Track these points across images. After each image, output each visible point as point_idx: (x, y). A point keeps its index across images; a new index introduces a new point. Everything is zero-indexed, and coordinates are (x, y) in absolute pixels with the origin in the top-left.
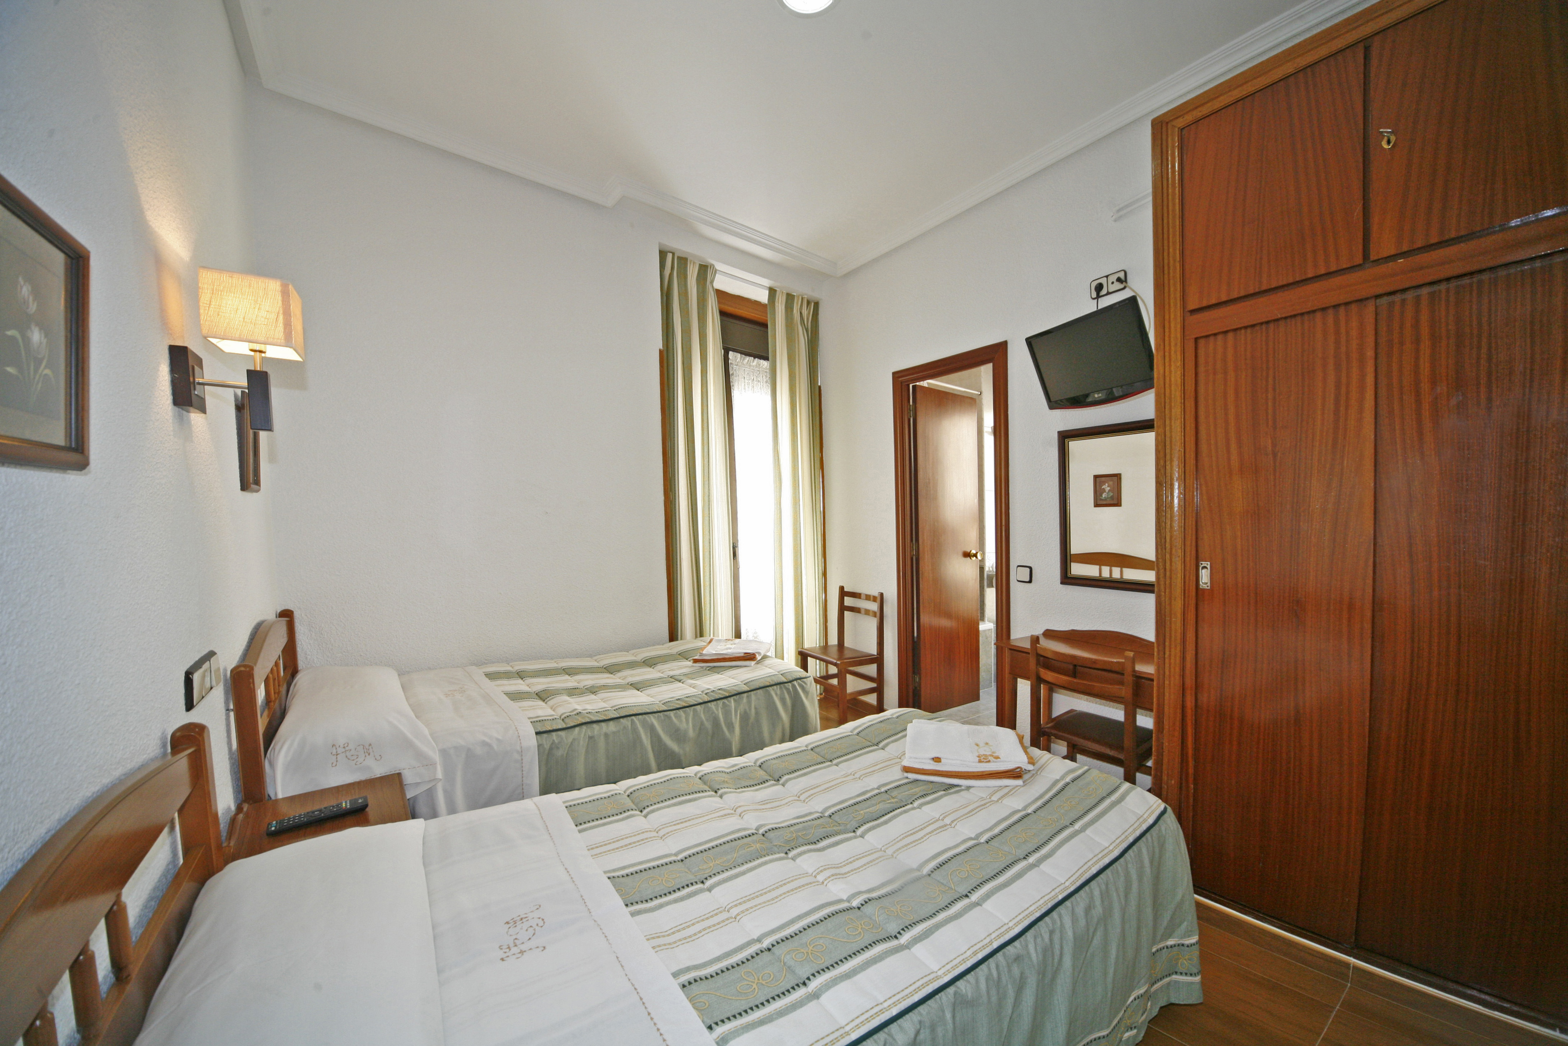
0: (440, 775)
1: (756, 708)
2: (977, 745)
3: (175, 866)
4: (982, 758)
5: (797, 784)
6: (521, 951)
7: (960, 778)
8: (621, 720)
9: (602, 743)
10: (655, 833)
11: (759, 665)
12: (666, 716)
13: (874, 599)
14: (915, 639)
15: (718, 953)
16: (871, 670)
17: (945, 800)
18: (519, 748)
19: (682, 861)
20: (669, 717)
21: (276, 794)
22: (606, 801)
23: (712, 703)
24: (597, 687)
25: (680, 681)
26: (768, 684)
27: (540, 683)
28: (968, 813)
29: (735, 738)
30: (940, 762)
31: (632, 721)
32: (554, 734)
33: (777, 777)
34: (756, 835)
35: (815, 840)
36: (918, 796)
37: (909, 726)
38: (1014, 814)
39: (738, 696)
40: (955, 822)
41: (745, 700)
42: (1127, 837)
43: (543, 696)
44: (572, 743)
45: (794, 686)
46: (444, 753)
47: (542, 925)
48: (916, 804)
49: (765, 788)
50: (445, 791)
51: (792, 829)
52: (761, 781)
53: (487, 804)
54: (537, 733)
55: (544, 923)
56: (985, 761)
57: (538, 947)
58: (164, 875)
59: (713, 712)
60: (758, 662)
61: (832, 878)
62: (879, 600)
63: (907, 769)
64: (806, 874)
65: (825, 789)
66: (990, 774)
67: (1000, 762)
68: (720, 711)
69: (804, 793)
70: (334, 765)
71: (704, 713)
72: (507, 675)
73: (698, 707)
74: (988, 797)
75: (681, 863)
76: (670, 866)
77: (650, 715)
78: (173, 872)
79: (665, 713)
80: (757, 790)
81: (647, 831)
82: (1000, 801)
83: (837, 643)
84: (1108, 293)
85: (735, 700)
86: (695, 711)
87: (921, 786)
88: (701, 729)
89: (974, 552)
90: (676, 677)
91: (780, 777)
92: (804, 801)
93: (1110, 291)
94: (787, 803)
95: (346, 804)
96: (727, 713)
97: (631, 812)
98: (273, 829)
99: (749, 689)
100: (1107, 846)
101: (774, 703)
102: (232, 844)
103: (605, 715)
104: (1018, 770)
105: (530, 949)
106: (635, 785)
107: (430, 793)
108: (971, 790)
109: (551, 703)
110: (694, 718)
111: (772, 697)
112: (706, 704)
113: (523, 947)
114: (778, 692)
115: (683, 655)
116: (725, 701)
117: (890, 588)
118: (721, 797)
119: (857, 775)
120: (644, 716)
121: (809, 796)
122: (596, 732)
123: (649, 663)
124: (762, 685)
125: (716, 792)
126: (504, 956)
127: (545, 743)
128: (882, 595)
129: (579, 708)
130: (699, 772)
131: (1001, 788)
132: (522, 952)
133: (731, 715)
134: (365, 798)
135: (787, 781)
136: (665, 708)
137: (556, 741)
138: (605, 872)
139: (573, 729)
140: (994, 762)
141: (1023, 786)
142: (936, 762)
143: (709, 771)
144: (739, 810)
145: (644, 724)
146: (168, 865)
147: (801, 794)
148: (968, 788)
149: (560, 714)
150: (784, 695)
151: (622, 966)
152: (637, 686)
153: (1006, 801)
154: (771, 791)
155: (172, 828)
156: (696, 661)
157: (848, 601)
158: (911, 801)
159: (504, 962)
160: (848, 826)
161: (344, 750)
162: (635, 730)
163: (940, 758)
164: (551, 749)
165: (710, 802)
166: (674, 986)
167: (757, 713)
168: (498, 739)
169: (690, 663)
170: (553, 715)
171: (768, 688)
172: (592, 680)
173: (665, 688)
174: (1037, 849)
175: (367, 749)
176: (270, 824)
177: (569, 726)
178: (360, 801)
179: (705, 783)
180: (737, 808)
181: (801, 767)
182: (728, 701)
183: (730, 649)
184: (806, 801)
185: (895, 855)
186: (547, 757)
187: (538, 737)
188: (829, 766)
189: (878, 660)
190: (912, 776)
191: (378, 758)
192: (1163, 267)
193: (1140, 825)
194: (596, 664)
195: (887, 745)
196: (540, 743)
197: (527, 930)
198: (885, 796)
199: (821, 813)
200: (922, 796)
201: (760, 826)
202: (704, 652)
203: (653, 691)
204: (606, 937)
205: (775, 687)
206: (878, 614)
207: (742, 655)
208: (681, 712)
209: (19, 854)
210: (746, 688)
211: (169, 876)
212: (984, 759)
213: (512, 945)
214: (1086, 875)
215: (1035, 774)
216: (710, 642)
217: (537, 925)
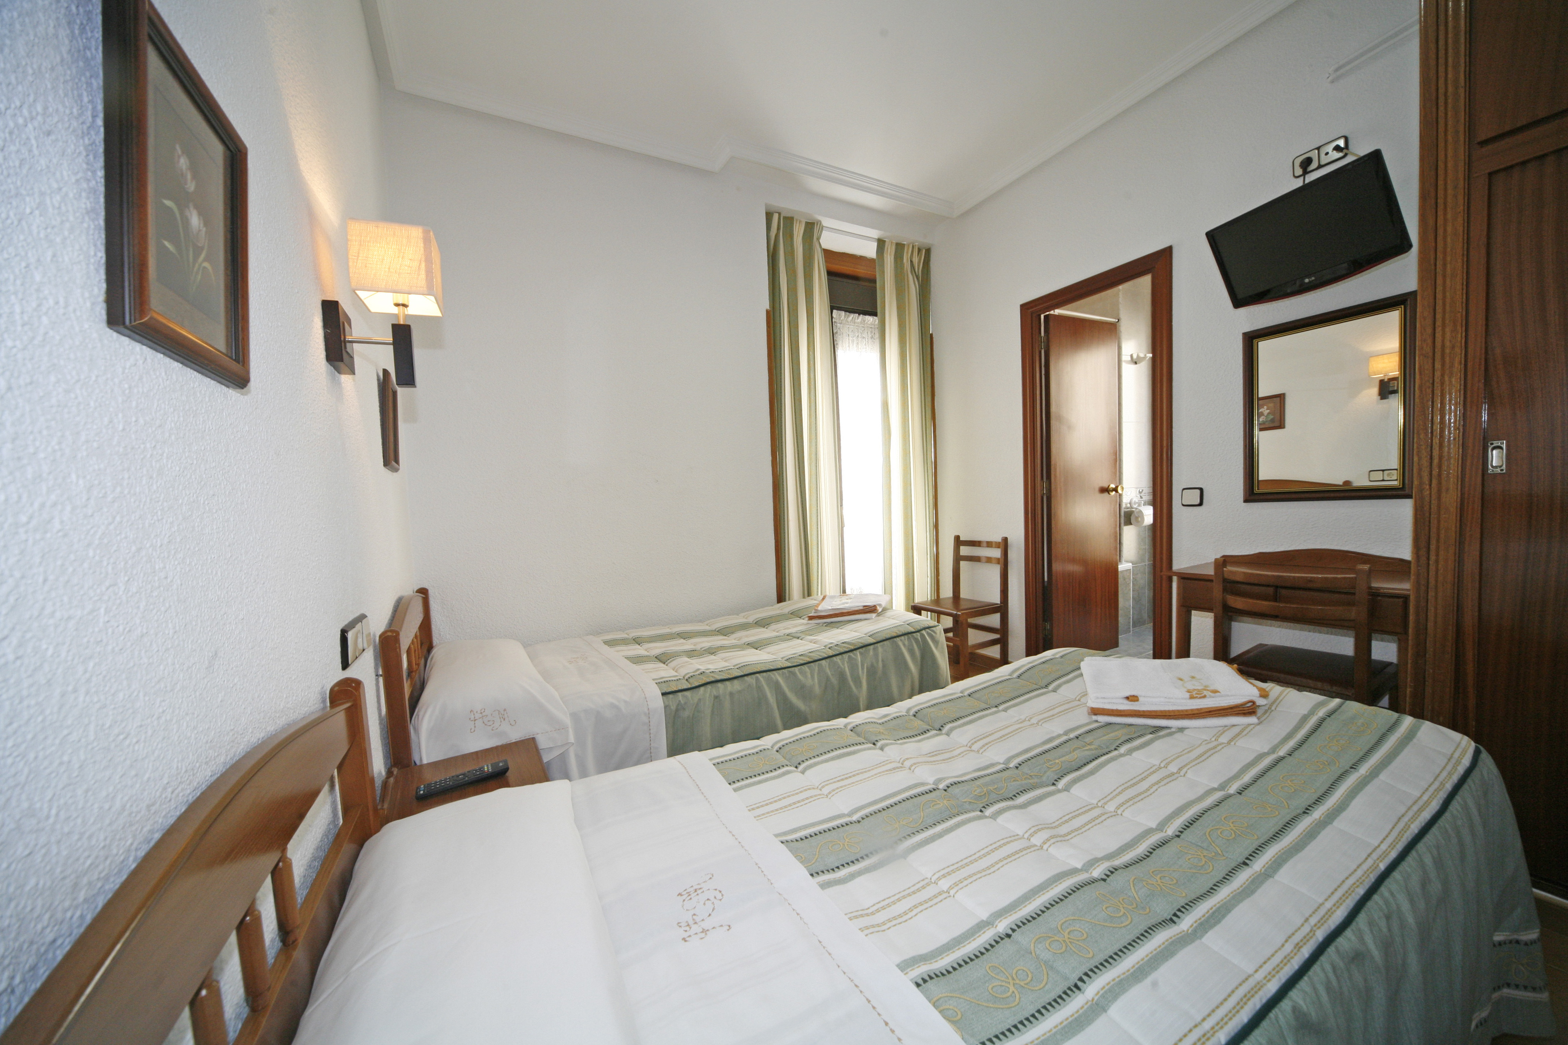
0: (572, 739)
1: (883, 661)
2: (1181, 680)
3: (336, 826)
4: (1194, 693)
5: (963, 735)
6: (703, 929)
7: (1168, 719)
8: (746, 678)
9: (727, 704)
10: (818, 790)
11: (880, 618)
12: (790, 672)
13: (998, 545)
14: (1046, 584)
15: (944, 938)
16: (994, 620)
17: (1158, 744)
18: (646, 710)
19: (859, 822)
20: (794, 674)
21: (421, 760)
22: (755, 757)
23: (838, 657)
24: (715, 648)
25: (798, 638)
26: (895, 635)
27: (658, 648)
28: (1197, 758)
29: (863, 694)
30: (1138, 700)
31: (757, 679)
32: (680, 694)
33: (938, 726)
34: (937, 791)
35: (1011, 795)
36: (1119, 742)
37: (1082, 664)
38: (1261, 758)
39: (864, 649)
40: (1185, 770)
41: (871, 653)
42: (1442, 784)
43: (663, 659)
44: (697, 704)
45: (923, 636)
46: (575, 716)
47: (721, 898)
48: (1122, 750)
49: (928, 738)
50: (577, 756)
51: (978, 782)
52: (922, 731)
53: (619, 766)
54: (663, 694)
55: (722, 895)
56: (1199, 696)
57: (722, 926)
58: (326, 835)
59: (839, 667)
60: (879, 615)
61: (1053, 841)
62: (1002, 546)
63: (1095, 712)
64: (1015, 838)
65: (1001, 737)
66: (1210, 712)
67: (1220, 696)
68: (846, 665)
69: (975, 742)
70: (472, 731)
71: (829, 668)
72: (624, 642)
73: (823, 662)
74: (1213, 739)
75: (857, 825)
76: (847, 828)
77: (774, 672)
78: (335, 831)
79: (790, 669)
80: (919, 741)
81: (809, 789)
82: (1232, 743)
83: (951, 595)
84: (1320, 167)
85: (861, 654)
86: (820, 666)
87: (1118, 730)
88: (826, 684)
89: (1113, 486)
90: (794, 635)
91: (942, 726)
92: (978, 751)
93: (1322, 163)
94: (959, 754)
95: (488, 768)
96: (853, 667)
97: (786, 769)
98: (422, 792)
99: (875, 641)
100: (1419, 795)
101: (902, 654)
102: (386, 806)
103: (729, 674)
104: (1250, 704)
105: (714, 928)
106: (782, 740)
107: (563, 757)
108: (1186, 732)
109: (673, 664)
110: (819, 673)
111: (900, 649)
112: (832, 659)
113: (706, 925)
114: (906, 643)
115: (795, 614)
116: (851, 654)
117: (1017, 533)
118: (882, 749)
119: (1034, 721)
120: (768, 673)
121: (984, 746)
122: (721, 691)
123: (762, 623)
124: (888, 636)
125: (874, 744)
126: (685, 935)
127: (671, 704)
128: (1005, 540)
129: (703, 668)
130: (849, 723)
131: (1227, 728)
132: (704, 931)
133: (858, 669)
134: (505, 762)
135: (952, 730)
136: (789, 665)
137: (682, 702)
138: (776, 836)
139: (697, 689)
140: (1211, 697)
141: (1259, 724)
142: (1132, 701)
143: (860, 722)
144: (907, 764)
145: (769, 681)
146: (329, 824)
147: (973, 744)
148: (1181, 730)
149: (683, 674)
150: (913, 646)
151: (830, 954)
152: (756, 645)
153: (1241, 742)
154: (933, 742)
155: (332, 786)
156: (811, 618)
157: (964, 551)
158: (1114, 747)
159: (686, 943)
160: (1044, 779)
161: (481, 716)
162: (759, 688)
163: (1137, 697)
164: (677, 710)
165: (868, 756)
166: (905, 983)
167: (884, 666)
168: (626, 702)
169: (806, 621)
170: (676, 676)
171: (895, 639)
172: (708, 642)
173: (784, 645)
174: (1319, 801)
175: (503, 714)
176: (418, 788)
177: (694, 686)
178: (501, 764)
179: (859, 735)
180: (904, 761)
181: (964, 715)
182: (854, 654)
183: (847, 603)
184: (981, 752)
185: (1119, 812)
186: (673, 718)
187: (664, 697)
188: (996, 712)
189: (1002, 608)
190: (1103, 719)
191: (513, 723)
192: (1437, 98)
193: (1455, 767)
194: (708, 628)
195: (1059, 686)
196: (667, 703)
197: (704, 904)
198: (1077, 743)
199: (1003, 764)
200: (1128, 741)
201: (940, 780)
202: (819, 609)
203: (772, 648)
204: (798, 914)
205: (903, 638)
206: (1002, 561)
207: (862, 608)
208: (805, 668)
209: (183, 795)
210: (872, 640)
211: (330, 837)
212: (1196, 694)
213: (691, 922)
214: (1406, 835)
215: (1269, 710)
216: (823, 599)
217: (715, 898)
